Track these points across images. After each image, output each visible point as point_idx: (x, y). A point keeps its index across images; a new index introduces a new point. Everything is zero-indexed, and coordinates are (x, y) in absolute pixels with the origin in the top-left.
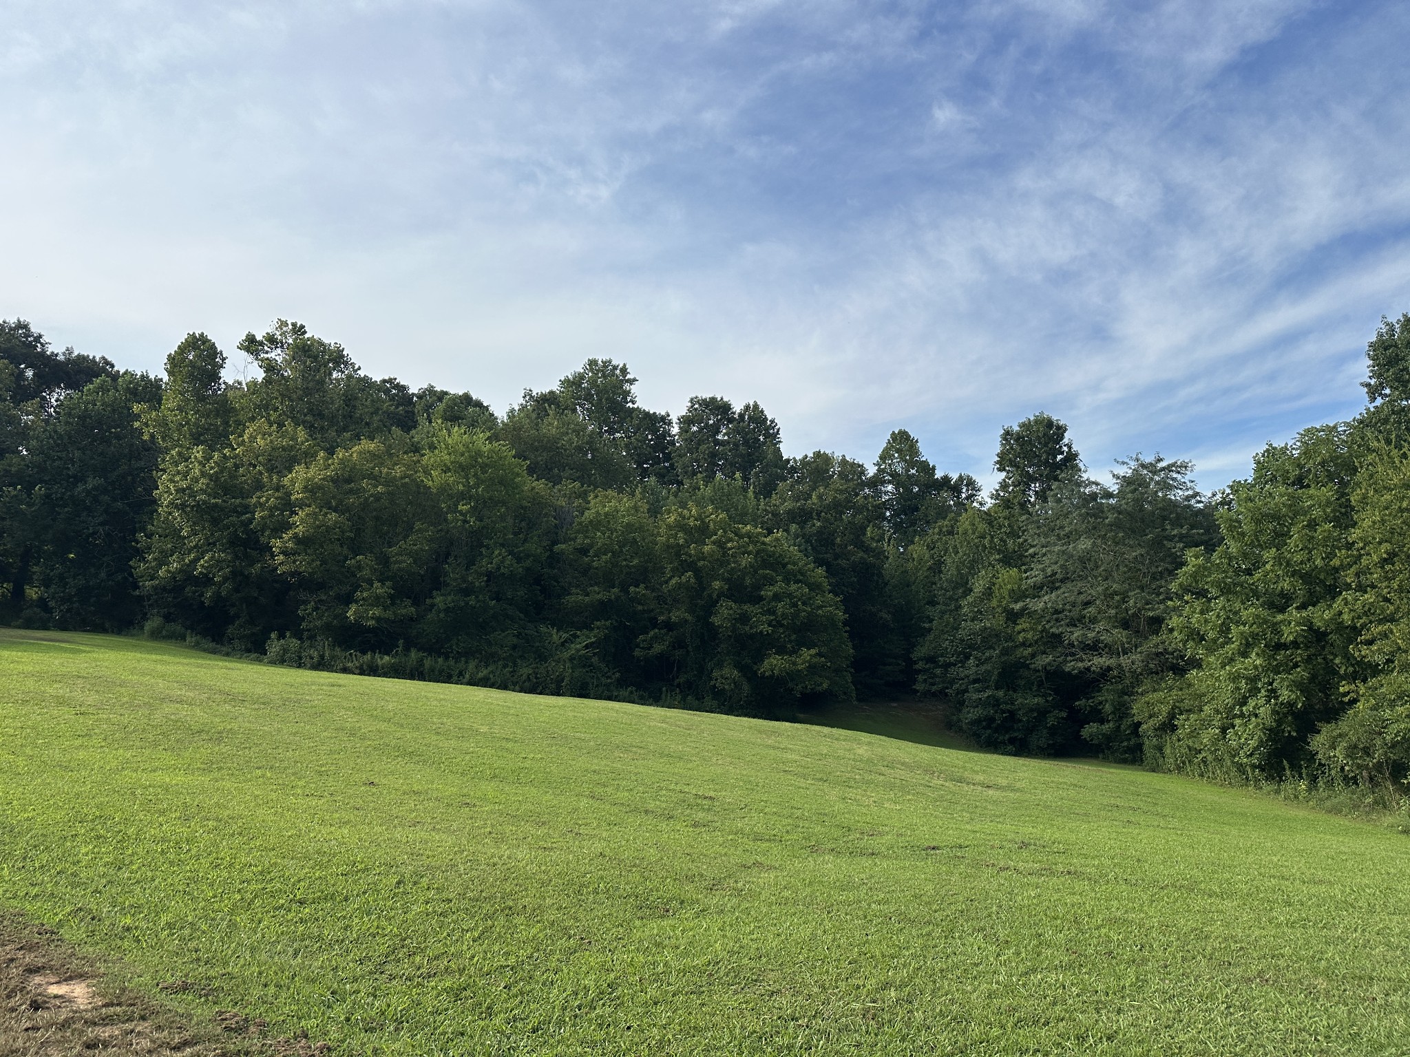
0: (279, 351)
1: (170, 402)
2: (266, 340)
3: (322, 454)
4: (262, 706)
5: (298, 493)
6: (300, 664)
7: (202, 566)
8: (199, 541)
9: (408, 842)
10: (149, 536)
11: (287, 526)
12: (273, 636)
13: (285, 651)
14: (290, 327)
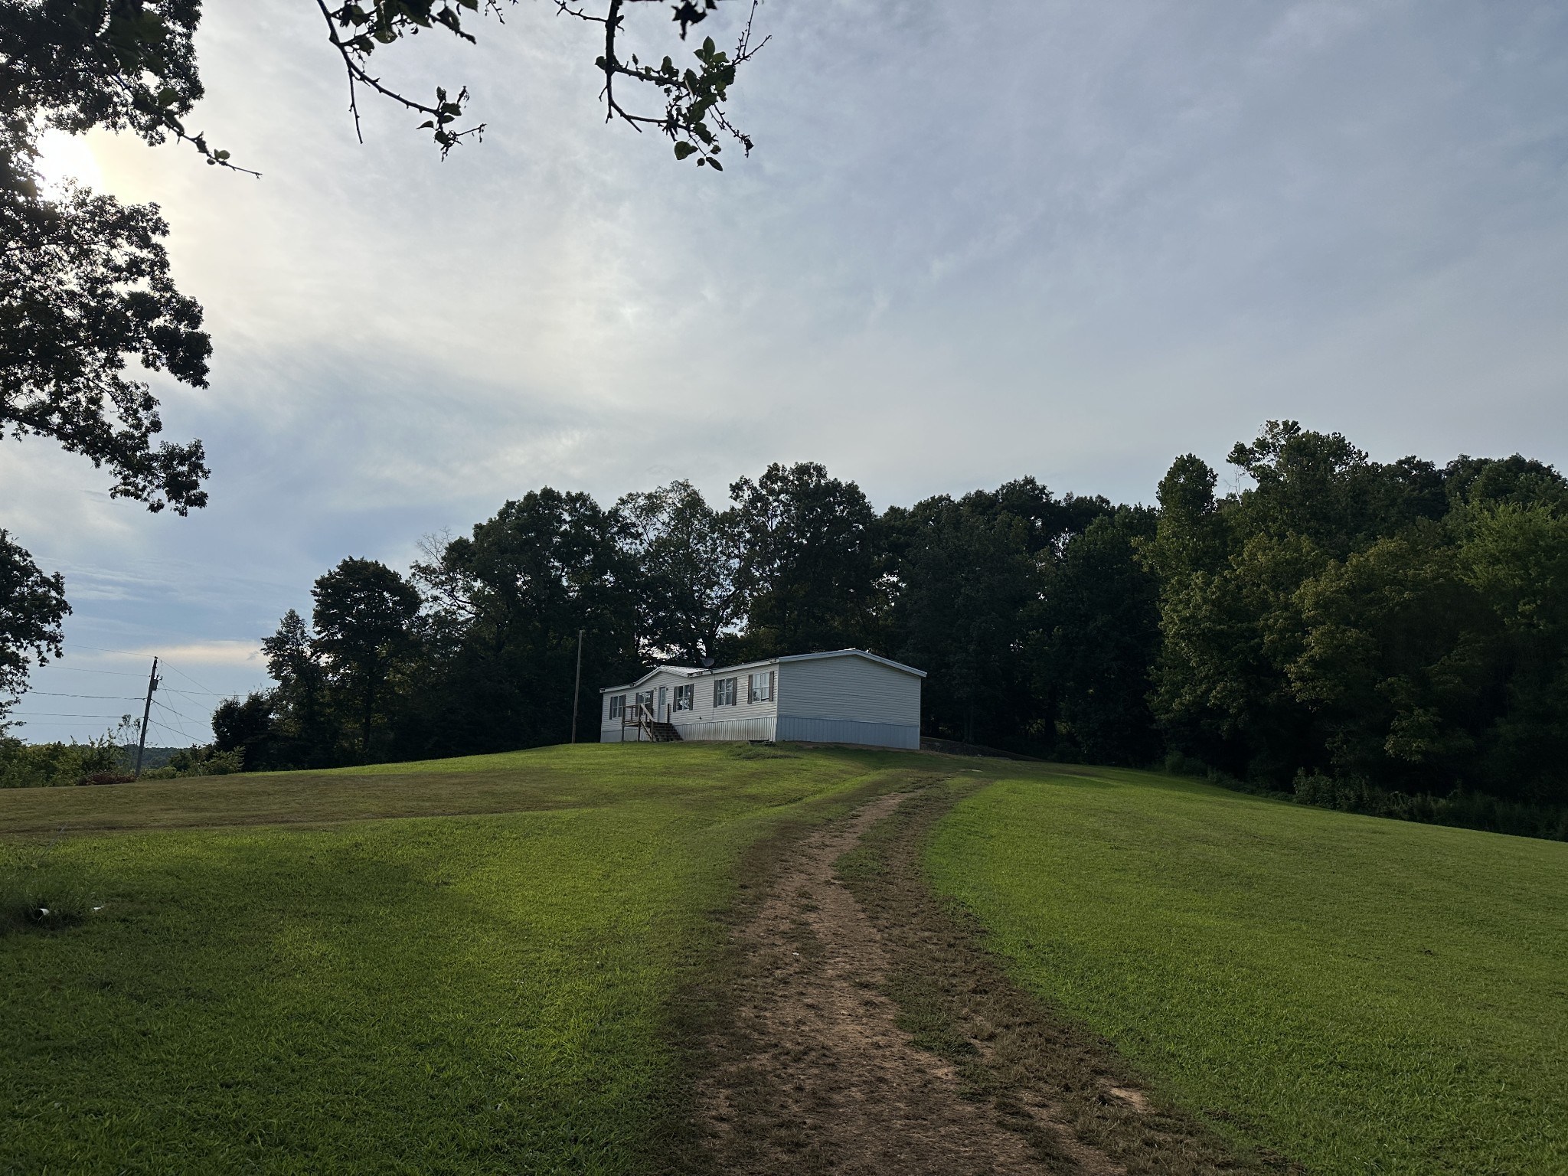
0: (1271, 456)
1: (1165, 530)
2: (1256, 446)
3: (1332, 562)
4: (1293, 852)
5: (1309, 611)
6: (1335, 805)
7: (1215, 697)
8: (1209, 670)
9: (1473, 1025)
10: (1159, 668)
11: (1300, 649)
12: (1300, 772)
13: (1316, 789)
14: (1281, 427)
